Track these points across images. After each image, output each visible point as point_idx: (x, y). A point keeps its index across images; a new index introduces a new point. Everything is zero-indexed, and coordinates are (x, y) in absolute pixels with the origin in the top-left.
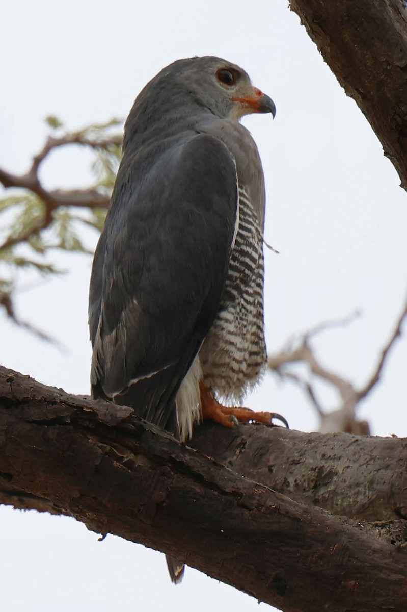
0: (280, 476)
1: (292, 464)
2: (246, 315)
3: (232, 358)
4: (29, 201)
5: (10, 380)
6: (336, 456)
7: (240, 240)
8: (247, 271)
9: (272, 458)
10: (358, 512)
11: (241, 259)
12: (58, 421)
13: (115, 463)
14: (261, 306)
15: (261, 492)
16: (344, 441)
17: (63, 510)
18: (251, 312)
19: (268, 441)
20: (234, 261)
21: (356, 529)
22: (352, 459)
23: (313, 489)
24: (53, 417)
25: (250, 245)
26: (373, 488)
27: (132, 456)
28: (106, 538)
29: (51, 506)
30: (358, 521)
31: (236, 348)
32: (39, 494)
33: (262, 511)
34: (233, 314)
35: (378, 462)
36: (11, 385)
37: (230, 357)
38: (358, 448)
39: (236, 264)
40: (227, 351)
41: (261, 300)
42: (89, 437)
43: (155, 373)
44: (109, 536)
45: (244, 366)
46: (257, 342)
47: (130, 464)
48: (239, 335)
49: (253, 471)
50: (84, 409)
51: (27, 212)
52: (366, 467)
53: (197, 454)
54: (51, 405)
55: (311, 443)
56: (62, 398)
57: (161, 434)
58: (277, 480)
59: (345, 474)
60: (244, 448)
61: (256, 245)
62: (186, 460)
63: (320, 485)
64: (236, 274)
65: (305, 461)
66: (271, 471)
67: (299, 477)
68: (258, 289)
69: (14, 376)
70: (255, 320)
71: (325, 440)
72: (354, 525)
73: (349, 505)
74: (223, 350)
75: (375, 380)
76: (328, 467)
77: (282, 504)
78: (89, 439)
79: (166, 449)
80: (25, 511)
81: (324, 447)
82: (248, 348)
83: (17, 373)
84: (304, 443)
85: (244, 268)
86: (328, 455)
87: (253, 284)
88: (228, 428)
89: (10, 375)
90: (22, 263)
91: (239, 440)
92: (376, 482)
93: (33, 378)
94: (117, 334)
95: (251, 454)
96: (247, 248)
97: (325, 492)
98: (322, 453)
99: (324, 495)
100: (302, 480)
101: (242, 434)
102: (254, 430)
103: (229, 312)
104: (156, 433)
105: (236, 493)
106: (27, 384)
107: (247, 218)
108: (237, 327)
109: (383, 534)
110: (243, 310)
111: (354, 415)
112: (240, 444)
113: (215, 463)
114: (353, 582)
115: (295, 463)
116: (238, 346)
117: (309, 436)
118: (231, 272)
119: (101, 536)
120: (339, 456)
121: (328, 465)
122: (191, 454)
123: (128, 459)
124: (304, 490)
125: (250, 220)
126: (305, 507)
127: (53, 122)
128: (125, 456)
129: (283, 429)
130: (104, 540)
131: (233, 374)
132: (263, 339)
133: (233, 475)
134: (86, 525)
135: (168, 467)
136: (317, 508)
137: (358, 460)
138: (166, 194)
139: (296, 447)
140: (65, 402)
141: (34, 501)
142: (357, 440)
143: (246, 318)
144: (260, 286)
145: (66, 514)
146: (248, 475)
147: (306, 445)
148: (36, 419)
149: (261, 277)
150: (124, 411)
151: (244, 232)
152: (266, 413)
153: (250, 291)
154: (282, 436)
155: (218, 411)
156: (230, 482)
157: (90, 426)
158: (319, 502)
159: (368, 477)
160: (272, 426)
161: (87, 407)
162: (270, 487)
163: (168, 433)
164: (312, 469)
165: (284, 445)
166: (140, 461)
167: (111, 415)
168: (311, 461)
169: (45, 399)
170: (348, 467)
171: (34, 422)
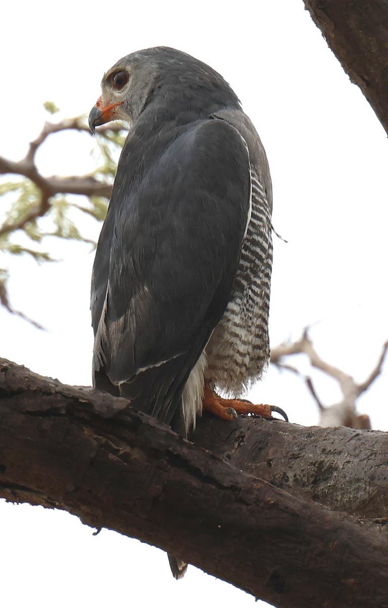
0: (279, 471)
1: (291, 459)
2: (252, 307)
3: (236, 351)
4: (25, 188)
5: (5, 369)
6: (336, 451)
7: (252, 229)
8: (257, 261)
9: (271, 451)
10: (358, 509)
11: (252, 249)
12: (53, 412)
13: (111, 456)
14: (268, 297)
15: (259, 487)
16: (345, 435)
17: (57, 503)
18: (257, 303)
19: (268, 434)
20: (246, 251)
21: (356, 525)
22: (353, 453)
23: (312, 484)
24: (48, 407)
25: (261, 235)
26: (374, 484)
27: (128, 449)
28: (101, 532)
29: (44, 499)
30: (358, 517)
31: (240, 340)
32: (31, 486)
33: (261, 506)
34: (239, 305)
35: (379, 457)
36: (5, 374)
37: (234, 349)
38: (359, 442)
39: (247, 253)
40: (232, 344)
41: (268, 291)
42: (85, 428)
43: (164, 362)
44: (104, 530)
45: (247, 360)
46: (261, 335)
47: (126, 457)
48: (245, 328)
49: (251, 465)
50: (80, 400)
51: (23, 199)
52: (367, 462)
53: (194, 447)
54: (46, 396)
55: (311, 437)
56: (57, 389)
57: (158, 426)
58: (277, 474)
59: (345, 470)
60: (242, 441)
61: (267, 235)
62: (183, 453)
63: (320, 479)
64: (247, 264)
65: (304, 456)
66: (269, 464)
67: (298, 472)
68: (266, 280)
69: (9, 365)
70: (260, 312)
71: (325, 434)
72: (355, 521)
73: (349, 501)
74: (228, 342)
75: (377, 373)
76: (327, 462)
77: (281, 498)
78: (85, 430)
79: (162, 442)
80: (18, 504)
81: (325, 442)
82: (252, 342)
83: (12, 362)
84: (304, 436)
85: (255, 258)
86: (329, 449)
87: (261, 275)
88: (226, 421)
89: (5, 365)
90: (17, 250)
91: (238, 433)
92: (377, 478)
93: (28, 368)
94: (125, 321)
95: (249, 448)
96: (259, 237)
97: (325, 487)
98: (322, 448)
99: (324, 491)
100: (301, 475)
101: (241, 428)
102: (253, 422)
103: (236, 303)
104: (153, 426)
105: (234, 488)
106: (21, 374)
107: (258, 206)
108: (243, 319)
109: (384, 531)
110: (250, 301)
111: (355, 409)
112: (239, 437)
113: (213, 457)
114: (352, 580)
115: (295, 457)
116: (243, 338)
117: (309, 430)
118: (242, 262)
119: (95, 530)
120: (339, 450)
121: (328, 460)
122: (189, 447)
123: (124, 452)
124: (304, 485)
125: (262, 208)
126: (305, 502)
127: (51, 108)
128: (121, 449)
129: (282, 422)
130: (98, 534)
131: (237, 367)
132: (266, 332)
133: (230, 468)
134: (80, 519)
135: (164, 460)
136: (316, 503)
137: (358, 455)
138: (179, 180)
139: (296, 441)
140: (60, 393)
141: (27, 494)
142: (358, 435)
143: (252, 310)
144: (268, 276)
145: (60, 508)
146: (246, 469)
147: (305, 439)
148: (31, 410)
149: (270, 267)
150: (121, 402)
151: (255, 221)
152: (266, 406)
153: (259, 282)
154: (281, 429)
155: (217, 403)
156: (228, 476)
157: (86, 417)
158: (319, 498)
159: (368, 473)
160: (272, 419)
161: (83, 399)
162: (268, 481)
163: (166, 425)
164: (312, 463)
165: (283, 439)
166: (136, 454)
167: (108, 407)
168: (311, 455)
169: (40, 389)
170: (348, 462)
171: (29, 413)
